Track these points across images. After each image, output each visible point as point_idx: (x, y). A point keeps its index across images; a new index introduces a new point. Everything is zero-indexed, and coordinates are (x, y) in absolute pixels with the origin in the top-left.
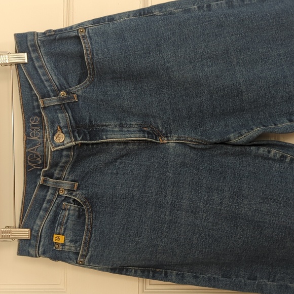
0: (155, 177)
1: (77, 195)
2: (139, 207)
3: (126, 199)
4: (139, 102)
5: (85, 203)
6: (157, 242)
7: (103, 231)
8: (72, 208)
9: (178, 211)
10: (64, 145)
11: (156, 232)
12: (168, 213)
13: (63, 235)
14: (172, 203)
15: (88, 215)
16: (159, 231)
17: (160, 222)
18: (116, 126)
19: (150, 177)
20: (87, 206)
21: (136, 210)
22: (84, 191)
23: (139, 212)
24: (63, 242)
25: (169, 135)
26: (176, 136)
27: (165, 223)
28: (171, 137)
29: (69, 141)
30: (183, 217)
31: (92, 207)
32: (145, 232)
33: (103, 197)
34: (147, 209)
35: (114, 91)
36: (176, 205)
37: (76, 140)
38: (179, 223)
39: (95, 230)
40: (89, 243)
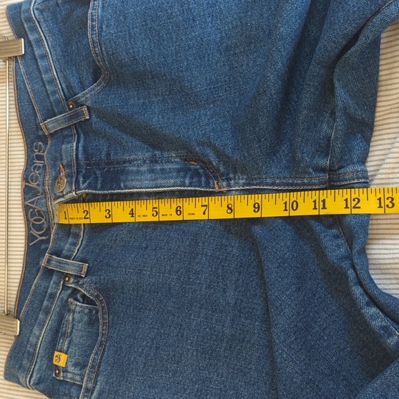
0: (206, 255)
1: (83, 284)
2: (178, 308)
3: (158, 293)
4: (178, 117)
5: (97, 296)
6: (209, 373)
7: (121, 348)
8: (78, 309)
9: (246, 319)
10: (63, 196)
11: (208, 356)
12: (228, 323)
13: (66, 353)
14: (236, 303)
15: (103, 319)
16: (212, 353)
17: (214, 338)
18: (144, 162)
19: (197, 254)
20: (101, 302)
21: (174, 315)
22: (94, 278)
23: (179, 317)
24: (64, 366)
25: (232, 176)
26: (245, 177)
27: (222, 340)
28: (235, 178)
29: (68, 190)
30: (256, 332)
31: (108, 305)
32: (187, 354)
33: (123, 288)
34: (191, 314)
35: (139, 99)
36: (244, 308)
37: (78, 188)
38: (248, 342)
39: (110, 345)
40: (99, 367)
